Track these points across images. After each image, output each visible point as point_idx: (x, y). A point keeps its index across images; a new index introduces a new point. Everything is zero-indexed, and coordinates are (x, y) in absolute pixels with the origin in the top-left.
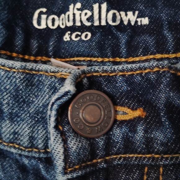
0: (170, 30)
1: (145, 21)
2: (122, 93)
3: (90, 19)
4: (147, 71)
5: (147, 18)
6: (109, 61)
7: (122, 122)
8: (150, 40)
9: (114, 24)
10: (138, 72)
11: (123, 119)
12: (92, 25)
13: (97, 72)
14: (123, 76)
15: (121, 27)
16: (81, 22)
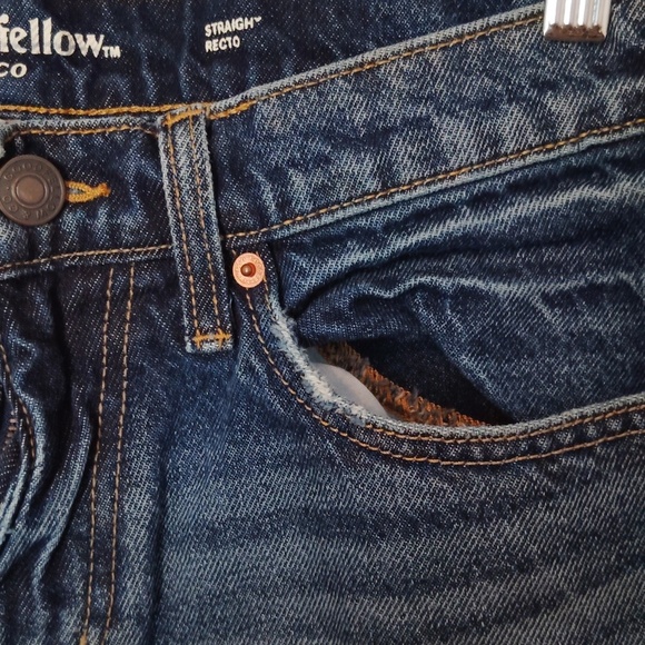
0: (152, 68)
1: (115, 52)
2: (76, 160)
3: (26, 42)
4: (111, 130)
5: (118, 48)
6: (58, 114)
7: (77, 205)
9: (64, 54)
10: (99, 131)
11: (77, 200)
12: (29, 53)
13: (37, 128)
14: (77, 135)
15: (76, 59)
16: (9, 45)
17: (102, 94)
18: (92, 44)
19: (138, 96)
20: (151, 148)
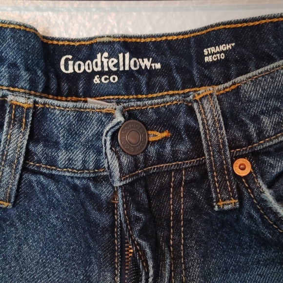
0: (177, 72)
1: (158, 66)
3: (117, 65)
4: (168, 104)
9: (135, 69)
10: (162, 105)
11: (153, 140)
12: (118, 70)
13: (133, 106)
16: (108, 67)
17: (154, 87)
18: (146, 63)
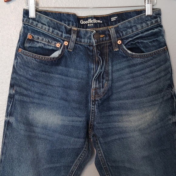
0: (106, 23)
1: (101, 22)
7: (101, 37)
8: (103, 25)
17: (101, 26)
18: (99, 21)
19: (105, 26)
20: (109, 31)
